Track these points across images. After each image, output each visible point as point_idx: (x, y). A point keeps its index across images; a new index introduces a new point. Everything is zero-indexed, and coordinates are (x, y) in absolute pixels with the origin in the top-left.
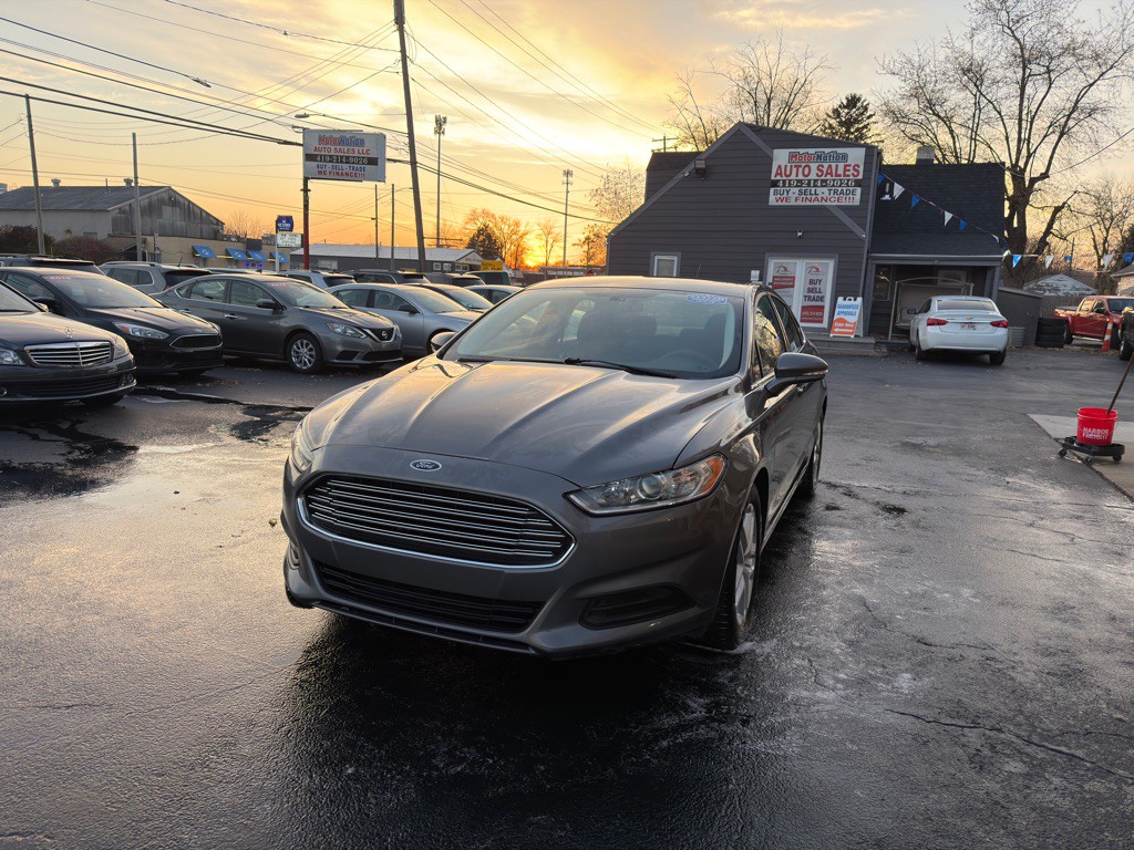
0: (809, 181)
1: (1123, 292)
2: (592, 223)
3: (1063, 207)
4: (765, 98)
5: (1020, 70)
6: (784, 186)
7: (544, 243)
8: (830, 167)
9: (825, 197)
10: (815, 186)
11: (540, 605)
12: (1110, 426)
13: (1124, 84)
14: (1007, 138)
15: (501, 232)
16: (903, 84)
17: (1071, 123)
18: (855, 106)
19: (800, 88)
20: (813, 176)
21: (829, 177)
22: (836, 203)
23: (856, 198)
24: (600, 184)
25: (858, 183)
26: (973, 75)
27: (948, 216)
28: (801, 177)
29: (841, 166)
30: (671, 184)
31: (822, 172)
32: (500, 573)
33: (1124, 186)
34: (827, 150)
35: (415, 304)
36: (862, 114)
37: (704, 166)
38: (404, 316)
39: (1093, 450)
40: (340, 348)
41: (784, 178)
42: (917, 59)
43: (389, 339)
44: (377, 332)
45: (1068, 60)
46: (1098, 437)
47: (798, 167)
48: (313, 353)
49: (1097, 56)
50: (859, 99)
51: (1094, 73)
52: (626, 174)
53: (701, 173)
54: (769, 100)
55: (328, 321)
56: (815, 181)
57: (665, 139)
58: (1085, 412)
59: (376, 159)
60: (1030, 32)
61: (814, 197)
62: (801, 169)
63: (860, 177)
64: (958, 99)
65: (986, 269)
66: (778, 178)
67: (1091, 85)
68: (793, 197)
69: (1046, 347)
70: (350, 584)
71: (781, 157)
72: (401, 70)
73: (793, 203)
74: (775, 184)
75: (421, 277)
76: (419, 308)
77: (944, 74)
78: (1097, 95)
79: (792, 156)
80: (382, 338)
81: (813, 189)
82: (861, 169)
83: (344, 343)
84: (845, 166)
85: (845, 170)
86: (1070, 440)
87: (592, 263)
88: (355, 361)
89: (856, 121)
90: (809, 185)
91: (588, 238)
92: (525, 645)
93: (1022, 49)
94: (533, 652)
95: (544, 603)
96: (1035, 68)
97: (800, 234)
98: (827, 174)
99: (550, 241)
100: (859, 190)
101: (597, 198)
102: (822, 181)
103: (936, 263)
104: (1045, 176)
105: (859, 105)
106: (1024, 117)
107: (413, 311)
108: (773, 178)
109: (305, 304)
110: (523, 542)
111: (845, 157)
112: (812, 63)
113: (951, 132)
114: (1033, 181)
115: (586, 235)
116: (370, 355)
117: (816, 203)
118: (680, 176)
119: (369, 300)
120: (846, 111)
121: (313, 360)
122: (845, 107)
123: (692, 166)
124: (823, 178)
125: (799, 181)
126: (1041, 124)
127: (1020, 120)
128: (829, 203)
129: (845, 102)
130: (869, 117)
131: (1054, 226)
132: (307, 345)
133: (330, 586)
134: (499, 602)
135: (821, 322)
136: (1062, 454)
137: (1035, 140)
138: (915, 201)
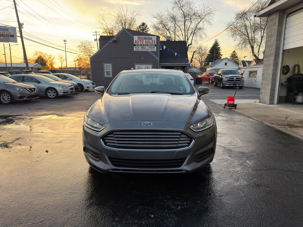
0: (143, 44)
1: (208, 71)
2: (78, 55)
3: (195, 51)
4: (124, 22)
5: (184, 18)
6: (137, 46)
7: (60, 61)
8: (148, 41)
9: (147, 49)
10: (145, 46)
11: (185, 159)
12: (234, 100)
13: (205, 23)
14: (182, 35)
15: (46, 58)
16: (158, 20)
17: (196, 32)
18: (144, 25)
19: (133, 20)
20: (144, 43)
21: (148, 44)
22: (150, 51)
23: (155, 49)
24: (80, 44)
25: (155, 45)
26: (174, 19)
27: (176, 54)
28: (141, 43)
29: (151, 41)
30: (107, 44)
31: (146, 42)
32: (175, 152)
33: (204, 47)
34: (147, 37)
35: (39, 80)
36: (146, 28)
37: (116, 40)
38: (36, 84)
39: (231, 106)
40: (19, 95)
41: (137, 44)
42: (160, 14)
43: (34, 91)
44: (31, 89)
45: (194, 17)
46: (232, 103)
47: (140, 41)
48: (9, 97)
49: (199, 16)
50: (145, 24)
51: (199, 20)
52: (87, 41)
53: (115, 42)
54: (125, 23)
55: (14, 87)
56: (145, 45)
57: (96, 32)
58: (228, 97)
59: (14, 35)
60: (186, 9)
61: (145, 49)
62: (141, 41)
63: (156, 44)
64: (170, 24)
65: (185, 66)
66: (136, 43)
67: (199, 23)
68: (140, 49)
69: (198, 84)
70: (123, 163)
71: (136, 38)
72: (14, 7)
73: (140, 50)
74: (135, 45)
75: (31, 72)
76: (41, 81)
77: (167, 18)
78: (200, 25)
79: (139, 38)
80: (32, 91)
81: (145, 47)
82: (156, 42)
83: (20, 94)
84: (152, 41)
85: (152, 42)
86: (225, 105)
87: (80, 66)
88: (25, 99)
89: (145, 29)
90: (143, 46)
91: (78, 59)
92: (182, 170)
93: (184, 13)
94: (185, 172)
95: (186, 158)
96: (187, 18)
97: (142, 58)
98: (148, 43)
99: (62, 60)
100: (156, 47)
101: (79, 48)
102: (147, 45)
103: (175, 65)
104: (191, 44)
105: (145, 25)
106: (186, 30)
107: (39, 82)
108: (134, 43)
109: (3, 82)
110: (180, 142)
111: (152, 38)
112: (135, 14)
113: (170, 33)
114: (189, 45)
115: (77, 58)
116: (30, 97)
117: (146, 50)
118: (109, 42)
119: (23, 80)
120: (142, 27)
121: (9, 100)
122: (142, 26)
123: (112, 40)
124: (147, 44)
125: (141, 44)
126: (190, 32)
127: (185, 30)
128: (149, 50)
129: (141, 24)
130: (148, 28)
131: (194, 56)
132: (7, 95)
133: (114, 164)
134: (173, 160)
135: (150, 81)
136: (224, 108)
137: (189, 35)
138: (168, 50)
